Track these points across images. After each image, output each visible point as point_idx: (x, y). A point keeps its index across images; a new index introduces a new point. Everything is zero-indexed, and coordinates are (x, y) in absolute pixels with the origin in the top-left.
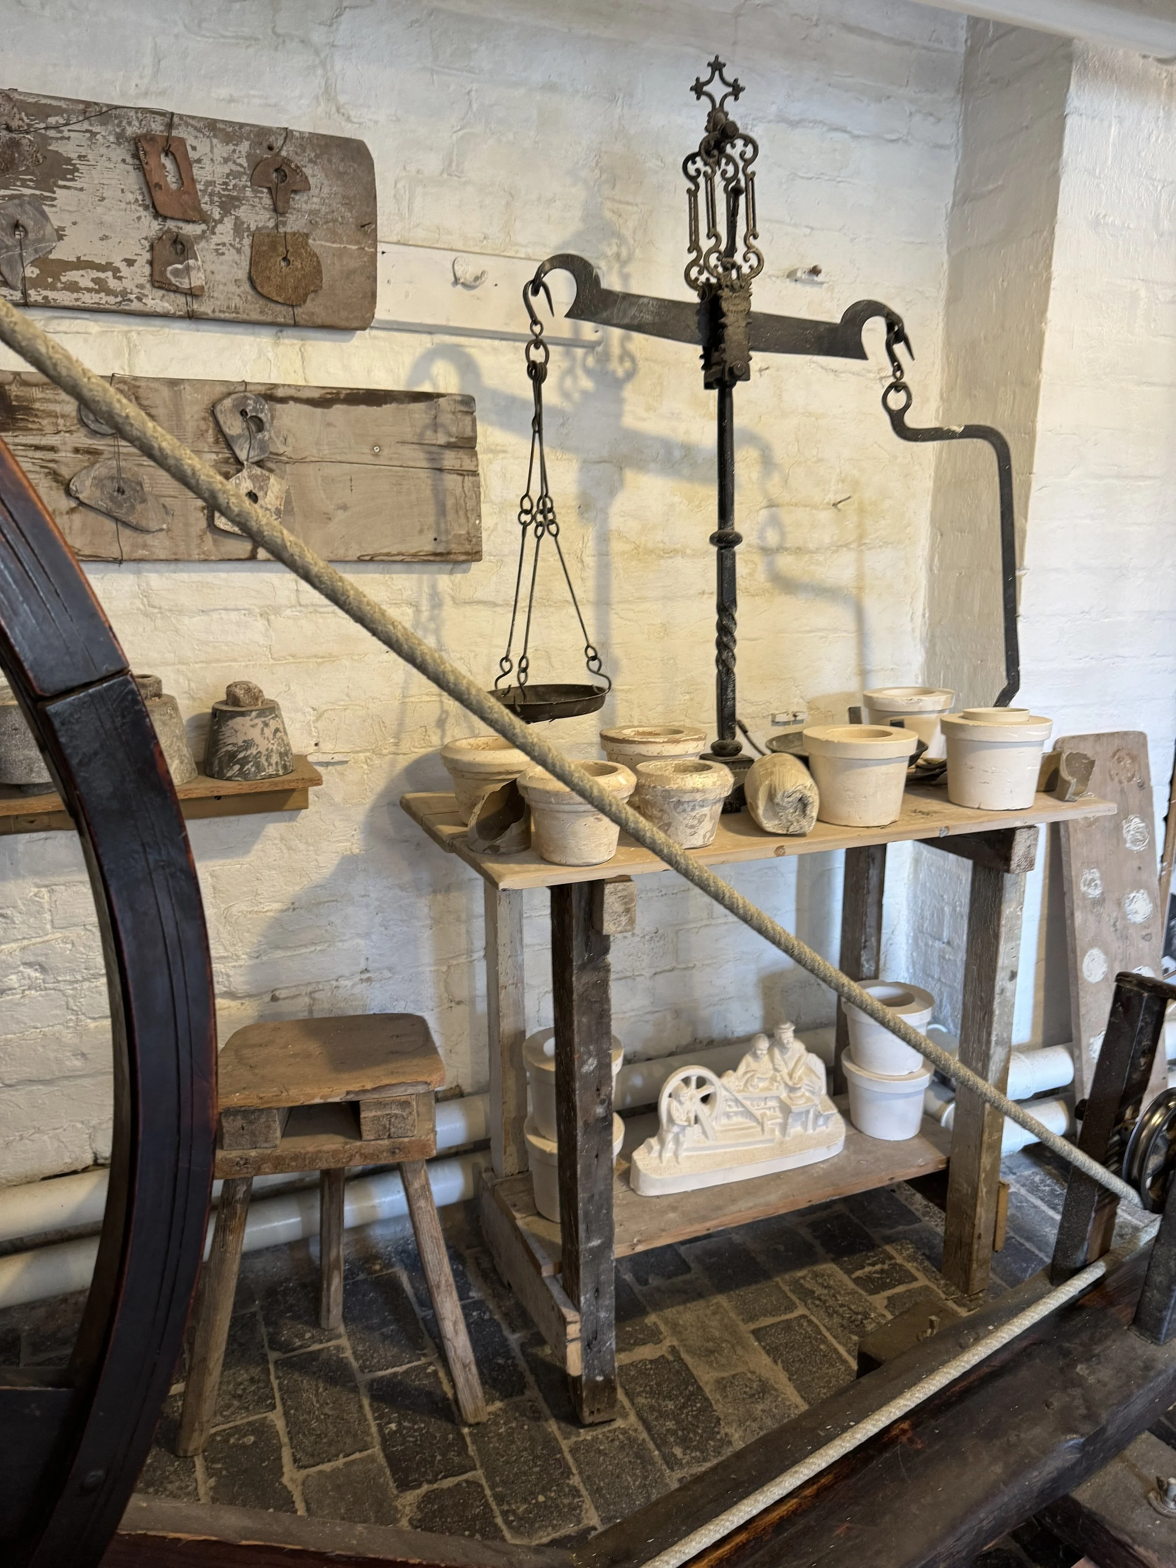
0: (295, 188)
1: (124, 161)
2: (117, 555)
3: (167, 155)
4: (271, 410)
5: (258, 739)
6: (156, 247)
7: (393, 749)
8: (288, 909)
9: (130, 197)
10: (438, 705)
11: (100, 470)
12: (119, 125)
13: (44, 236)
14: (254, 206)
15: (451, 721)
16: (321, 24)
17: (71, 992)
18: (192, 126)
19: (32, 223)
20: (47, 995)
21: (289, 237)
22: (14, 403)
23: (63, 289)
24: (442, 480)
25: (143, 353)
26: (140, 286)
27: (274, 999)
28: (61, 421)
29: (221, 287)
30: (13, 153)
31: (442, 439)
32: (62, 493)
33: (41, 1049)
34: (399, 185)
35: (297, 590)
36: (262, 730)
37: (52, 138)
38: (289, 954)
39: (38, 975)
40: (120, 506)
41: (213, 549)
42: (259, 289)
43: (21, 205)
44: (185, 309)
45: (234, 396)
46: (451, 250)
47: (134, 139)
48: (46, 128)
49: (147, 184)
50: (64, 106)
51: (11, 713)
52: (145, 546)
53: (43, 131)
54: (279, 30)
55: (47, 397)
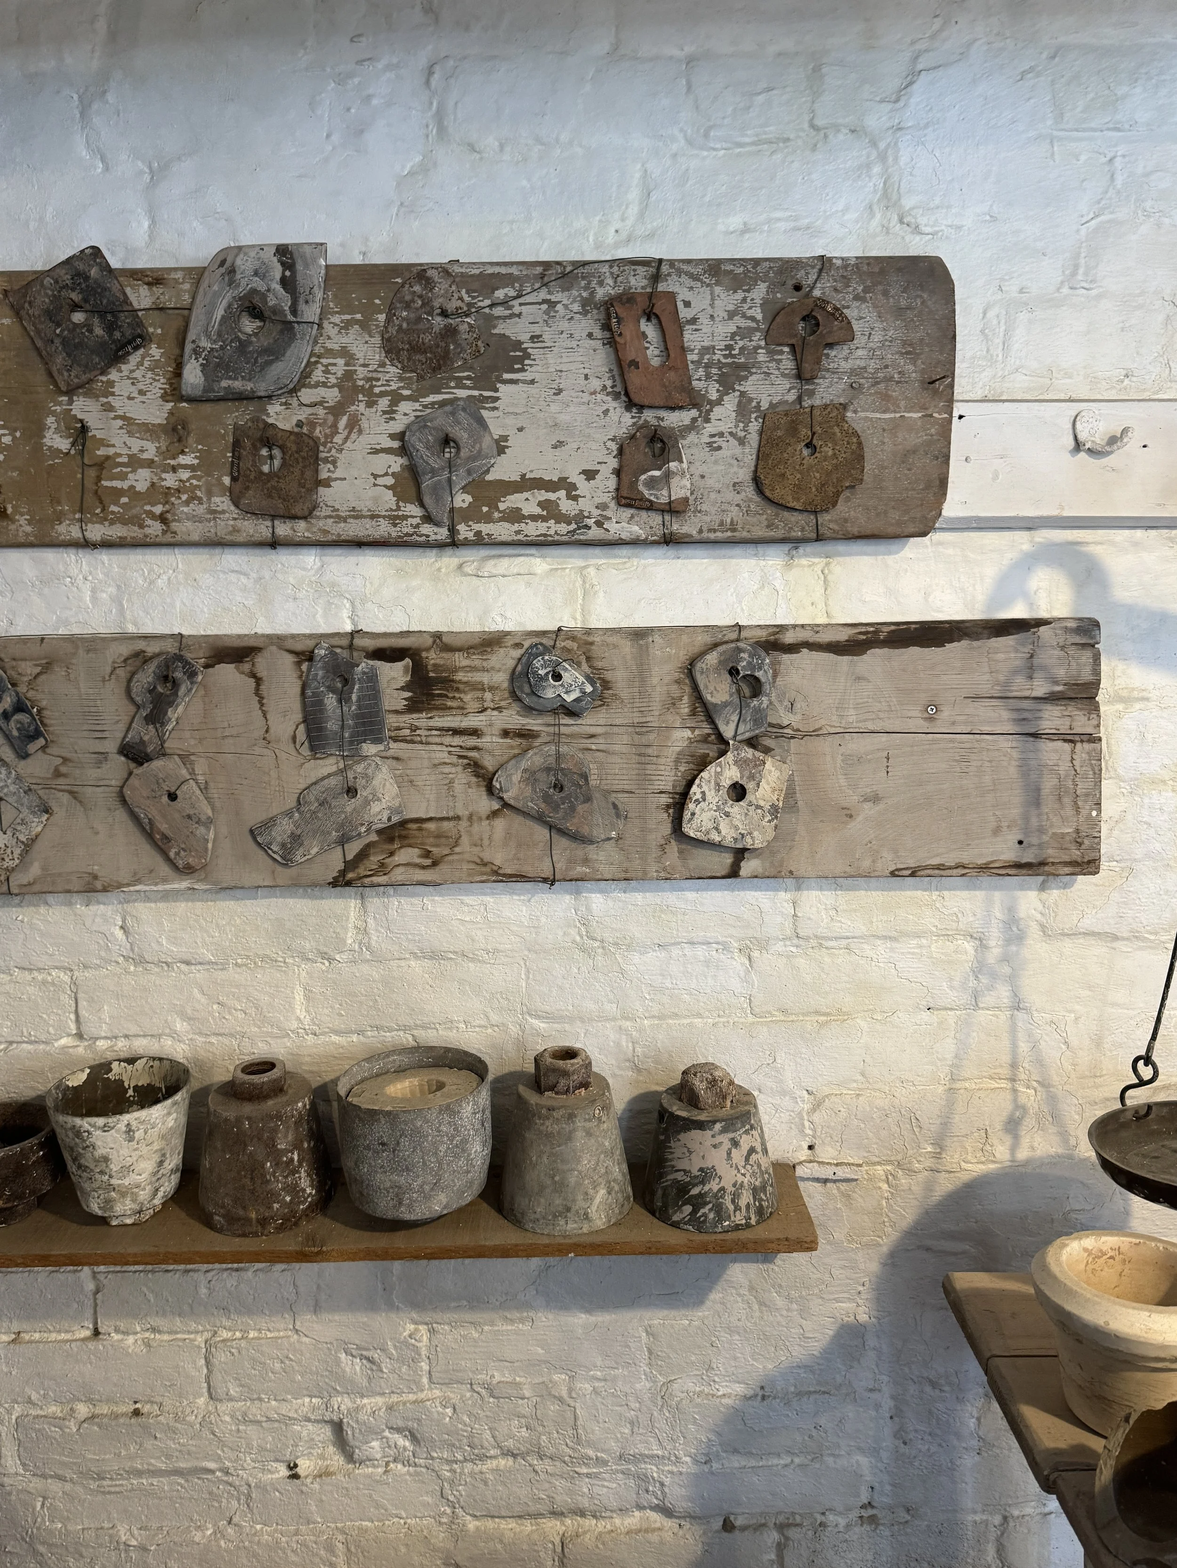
0: (830, 341)
1: (590, 335)
2: (548, 873)
3: (649, 320)
4: (774, 664)
5: (722, 1168)
6: (627, 450)
7: (929, 1163)
8: (756, 1396)
9: (596, 384)
10: (1009, 1096)
11: (534, 759)
12: (586, 288)
13: (480, 451)
14: (768, 374)
15: (1029, 1122)
16: (882, 101)
17: (448, 1474)
18: (687, 273)
19: (465, 435)
20: (417, 1474)
21: (816, 412)
22: (431, 674)
23: (501, 520)
24: (1037, 750)
25: (601, 594)
26: (603, 506)
27: (728, 1526)
28: (488, 695)
29: (713, 496)
30: (447, 346)
31: (1041, 688)
32: (483, 791)
33: (403, 1550)
34: (991, 314)
35: (795, 915)
36: (729, 1154)
37: (499, 317)
38: (753, 1463)
39: (407, 1444)
40: (556, 808)
41: (678, 863)
42: (768, 493)
43: (453, 413)
44: (660, 532)
45: (721, 649)
46: (1071, 400)
47: (606, 303)
48: (491, 306)
49: (619, 362)
50: (516, 273)
51: (378, 1120)
52: (586, 861)
53: (487, 310)
54: (819, 122)
55: (473, 664)
